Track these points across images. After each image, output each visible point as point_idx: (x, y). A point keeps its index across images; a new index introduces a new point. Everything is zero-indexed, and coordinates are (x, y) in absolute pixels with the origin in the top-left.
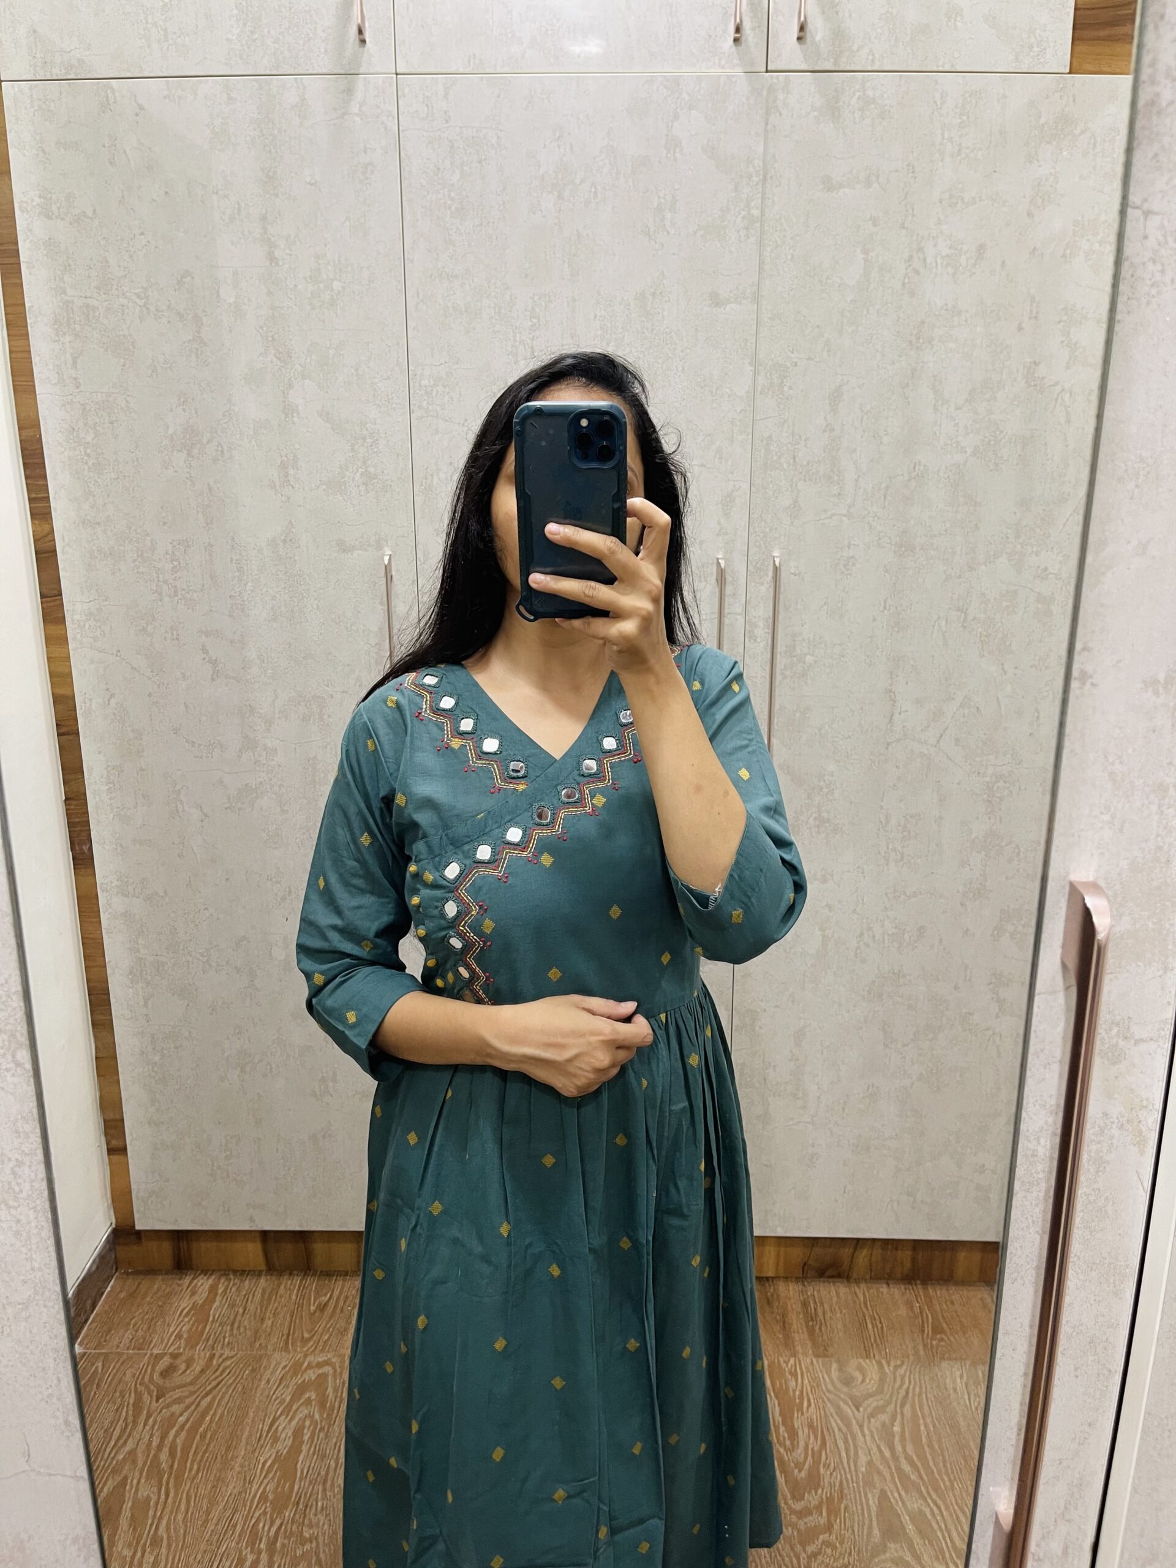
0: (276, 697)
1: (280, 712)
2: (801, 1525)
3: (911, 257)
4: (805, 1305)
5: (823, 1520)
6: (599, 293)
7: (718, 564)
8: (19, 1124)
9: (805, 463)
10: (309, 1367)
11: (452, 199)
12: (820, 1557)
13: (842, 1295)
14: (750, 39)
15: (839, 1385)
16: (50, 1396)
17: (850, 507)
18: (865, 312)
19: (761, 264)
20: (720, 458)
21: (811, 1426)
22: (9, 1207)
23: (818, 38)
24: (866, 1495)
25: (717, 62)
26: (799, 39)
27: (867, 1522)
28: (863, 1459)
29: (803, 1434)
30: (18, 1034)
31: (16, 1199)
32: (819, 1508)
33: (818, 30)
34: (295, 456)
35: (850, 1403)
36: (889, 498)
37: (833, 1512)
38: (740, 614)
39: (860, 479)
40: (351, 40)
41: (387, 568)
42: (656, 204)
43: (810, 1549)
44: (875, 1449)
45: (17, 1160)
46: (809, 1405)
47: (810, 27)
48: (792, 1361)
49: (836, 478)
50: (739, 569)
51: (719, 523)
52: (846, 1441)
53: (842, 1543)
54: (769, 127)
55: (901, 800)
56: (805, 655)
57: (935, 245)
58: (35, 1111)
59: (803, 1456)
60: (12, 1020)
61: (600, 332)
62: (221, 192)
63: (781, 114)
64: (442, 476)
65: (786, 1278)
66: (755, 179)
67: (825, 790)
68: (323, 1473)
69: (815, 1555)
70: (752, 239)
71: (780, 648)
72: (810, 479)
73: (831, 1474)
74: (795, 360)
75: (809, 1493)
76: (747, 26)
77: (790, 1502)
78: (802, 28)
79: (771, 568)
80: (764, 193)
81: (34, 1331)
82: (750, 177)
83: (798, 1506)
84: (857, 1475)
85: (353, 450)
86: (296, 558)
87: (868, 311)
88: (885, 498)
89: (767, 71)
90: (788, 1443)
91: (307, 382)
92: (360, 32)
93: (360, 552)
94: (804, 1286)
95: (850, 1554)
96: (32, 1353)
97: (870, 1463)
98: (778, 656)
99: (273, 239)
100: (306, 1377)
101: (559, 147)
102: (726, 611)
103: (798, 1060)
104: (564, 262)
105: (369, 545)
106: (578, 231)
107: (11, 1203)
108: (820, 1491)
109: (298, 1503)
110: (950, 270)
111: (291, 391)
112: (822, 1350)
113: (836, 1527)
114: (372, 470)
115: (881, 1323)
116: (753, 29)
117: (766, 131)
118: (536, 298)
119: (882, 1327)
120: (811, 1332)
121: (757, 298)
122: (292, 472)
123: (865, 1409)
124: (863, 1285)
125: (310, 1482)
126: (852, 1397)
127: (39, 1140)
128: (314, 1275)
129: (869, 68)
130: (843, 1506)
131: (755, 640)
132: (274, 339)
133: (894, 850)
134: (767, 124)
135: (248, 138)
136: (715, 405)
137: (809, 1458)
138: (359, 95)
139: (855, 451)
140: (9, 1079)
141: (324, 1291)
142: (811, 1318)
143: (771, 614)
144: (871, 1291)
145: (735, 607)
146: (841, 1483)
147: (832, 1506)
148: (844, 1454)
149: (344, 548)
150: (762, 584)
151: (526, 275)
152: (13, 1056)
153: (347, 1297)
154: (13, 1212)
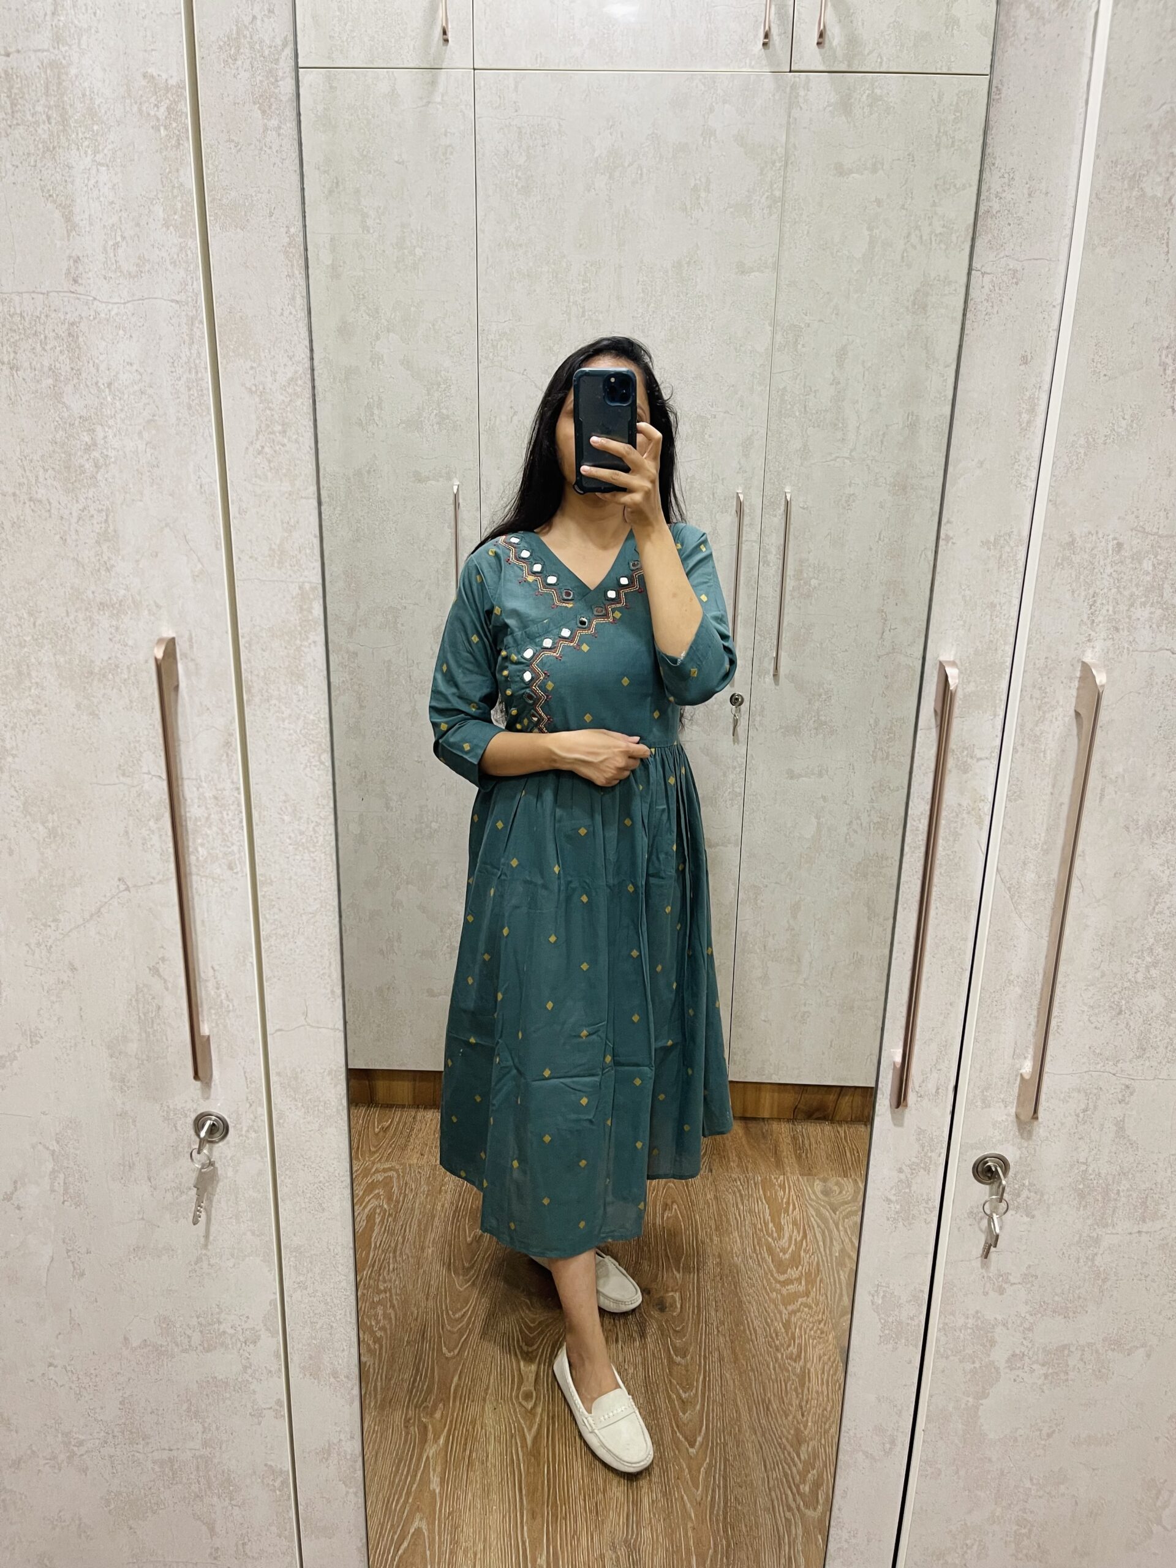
0: (358, 607)
1: (360, 621)
2: (784, 1291)
3: (909, 234)
4: (794, 1138)
5: (802, 1288)
6: (642, 262)
7: (738, 498)
8: (320, 799)
9: (814, 412)
10: (377, 1171)
11: (519, 179)
12: (798, 1314)
13: (826, 1132)
14: (777, 43)
15: (820, 1196)
16: (323, 974)
17: (852, 451)
18: (869, 281)
19: (781, 238)
20: (742, 406)
21: (795, 1223)
22: (310, 852)
23: (835, 43)
24: (838, 1272)
25: (748, 61)
26: (819, 44)
27: (838, 1291)
28: (837, 1247)
29: (788, 1229)
30: (323, 745)
31: (314, 846)
32: (799, 1280)
33: (836, 36)
34: (379, 398)
35: (828, 1207)
36: (885, 443)
37: (811, 1282)
38: (755, 542)
39: (861, 427)
40: (436, 39)
41: (456, 496)
42: (693, 185)
43: (790, 1308)
44: (847, 1240)
45: (317, 822)
46: (794, 1208)
47: (828, 33)
48: (782, 1177)
49: (840, 425)
50: (753, 504)
51: (739, 463)
52: (823, 1233)
53: (817, 1305)
54: (791, 120)
55: (888, 707)
56: (811, 579)
57: (930, 225)
58: (331, 793)
59: (787, 1244)
60: (319, 736)
61: (642, 295)
62: (322, 168)
63: (801, 108)
64: (504, 418)
65: (779, 1119)
66: (778, 164)
67: (824, 696)
68: (393, 1245)
69: (794, 1312)
70: (774, 217)
71: (790, 572)
72: (819, 426)
73: (810, 1257)
74: (807, 321)
75: (792, 1268)
76: (774, 32)
77: (776, 1275)
78: (821, 35)
79: (783, 502)
80: (785, 177)
81: (319, 931)
82: (774, 163)
83: (782, 1278)
84: (832, 1260)
85: (429, 394)
86: (379, 486)
87: (871, 281)
88: (882, 442)
89: (790, 72)
90: (775, 1235)
91: (391, 334)
92: (445, 33)
93: (433, 482)
94: (794, 1124)
95: (824, 1313)
97: (843, 1250)
98: (788, 578)
99: (365, 210)
100: (374, 1177)
101: (611, 134)
102: (744, 539)
103: (793, 929)
104: (613, 234)
105: (441, 477)
106: (625, 206)
107: (312, 849)
108: (800, 1268)
109: (373, 1267)
110: (943, 246)
111: (378, 343)
112: (808, 1171)
113: (813, 1294)
114: (444, 411)
115: (858, 1152)
116: (780, 35)
117: (789, 123)
118: (588, 265)
119: (859, 1156)
120: (799, 1158)
121: (777, 267)
122: (376, 412)
123: (841, 1212)
124: (845, 1126)
125: (383, 1251)
126: (831, 1205)
127: (332, 811)
128: (376, 1106)
129: (878, 70)
130: (818, 1279)
131: (768, 565)
132: (364, 298)
133: (881, 749)
134: (789, 117)
135: (346, 121)
136: (738, 360)
137: (793, 1246)
138: (441, 88)
139: (857, 402)
140: (316, 772)
141: (386, 1118)
142: (800, 1151)
143: (782, 542)
144: (851, 1130)
145: (750, 535)
146: (818, 1264)
147: (811, 1278)
148: (821, 1243)
149: (419, 478)
150: (775, 516)
151: (581, 245)
152: (320, 757)
153: (405, 1123)
154: (311, 854)
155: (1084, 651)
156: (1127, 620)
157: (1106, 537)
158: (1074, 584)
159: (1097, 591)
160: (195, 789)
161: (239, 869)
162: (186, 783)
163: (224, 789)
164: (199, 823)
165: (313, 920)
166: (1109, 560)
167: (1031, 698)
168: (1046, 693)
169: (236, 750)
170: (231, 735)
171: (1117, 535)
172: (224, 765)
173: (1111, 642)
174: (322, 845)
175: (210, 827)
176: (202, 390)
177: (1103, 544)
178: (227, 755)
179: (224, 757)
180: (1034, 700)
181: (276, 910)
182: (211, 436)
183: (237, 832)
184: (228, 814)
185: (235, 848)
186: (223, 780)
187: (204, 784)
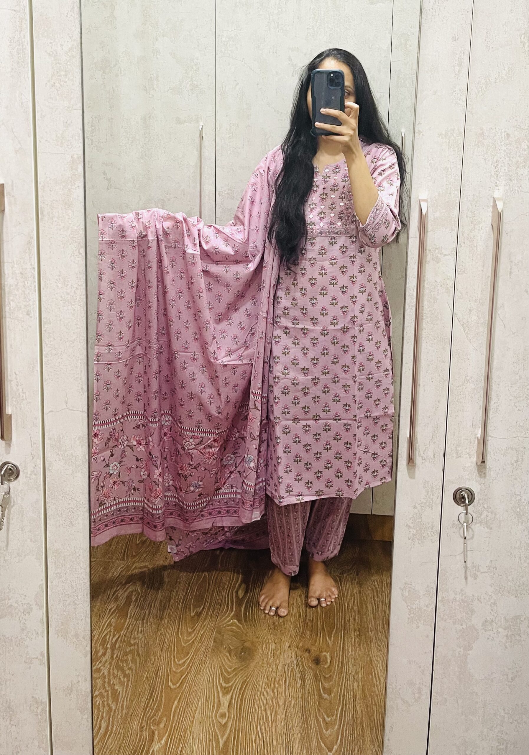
16: (77, 378)
34: (157, 74)
41: (201, 132)
45: (76, 288)
81: (75, 352)
85: (186, 72)
86: (155, 126)
91: (165, 38)
93: (188, 124)
96: (73, 361)
105: (192, 120)
107: (73, 303)
111: (157, 42)
122: (155, 82)
149: (179, 122)
154: (73, 306)
155: (494, 191)
156: (516, 175)
157: (500, 131)
158: (485, 155)
159: (499, 159)
160: (11, 268)
161: (32, 315)
162: (6, 265)
163: (26, 268)
164: (12, 288)
165: (72, 345)
166: (503, 143)
167: (467, 217)
168: (475, 214)
169: (33, 246)
170: (32, 238)
171: (507, 130)
172: (27, 255)
173: (508, 187)
174: (79, 301)
175: (18, 290)
176: (25, 55)
177: (499, 134)
178: (29, 249)
179: (27, 251)
180: (469, 218)
181: (52, 339)
182: (28, 78)
183: (32, 293)
184: (28, 283)
185: (31, 303)
186: (26, 263)
187: (16, 266)
